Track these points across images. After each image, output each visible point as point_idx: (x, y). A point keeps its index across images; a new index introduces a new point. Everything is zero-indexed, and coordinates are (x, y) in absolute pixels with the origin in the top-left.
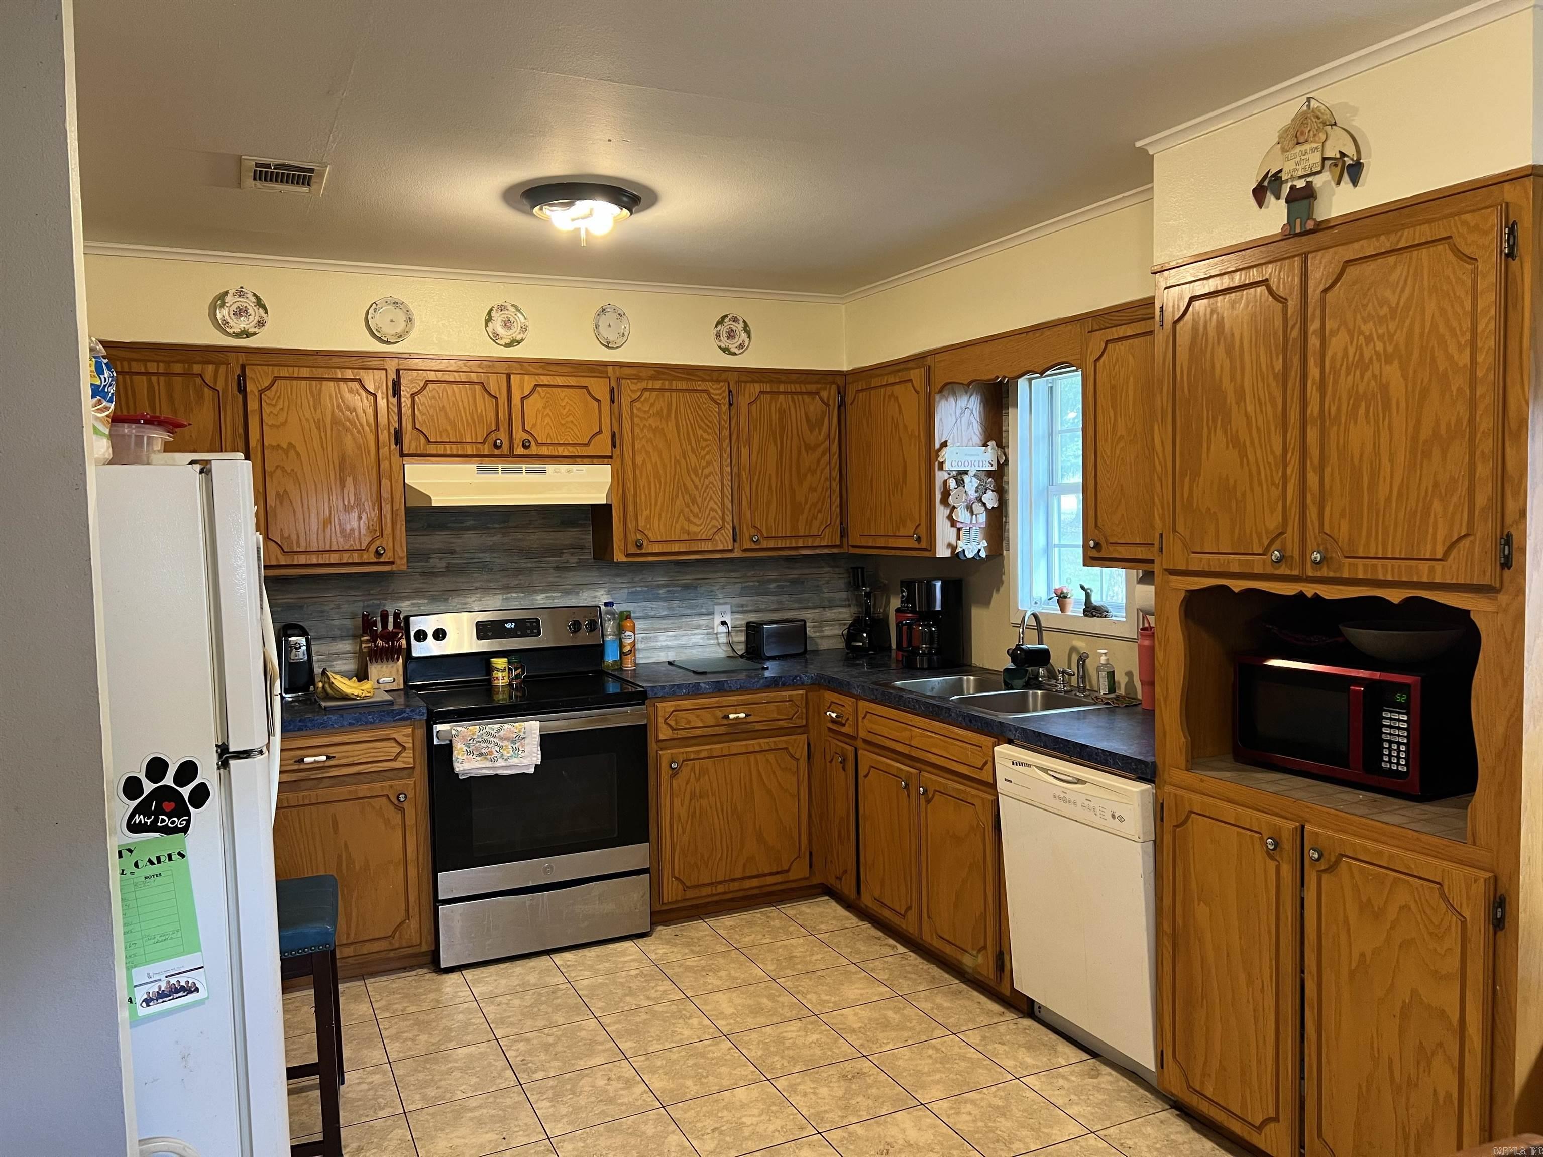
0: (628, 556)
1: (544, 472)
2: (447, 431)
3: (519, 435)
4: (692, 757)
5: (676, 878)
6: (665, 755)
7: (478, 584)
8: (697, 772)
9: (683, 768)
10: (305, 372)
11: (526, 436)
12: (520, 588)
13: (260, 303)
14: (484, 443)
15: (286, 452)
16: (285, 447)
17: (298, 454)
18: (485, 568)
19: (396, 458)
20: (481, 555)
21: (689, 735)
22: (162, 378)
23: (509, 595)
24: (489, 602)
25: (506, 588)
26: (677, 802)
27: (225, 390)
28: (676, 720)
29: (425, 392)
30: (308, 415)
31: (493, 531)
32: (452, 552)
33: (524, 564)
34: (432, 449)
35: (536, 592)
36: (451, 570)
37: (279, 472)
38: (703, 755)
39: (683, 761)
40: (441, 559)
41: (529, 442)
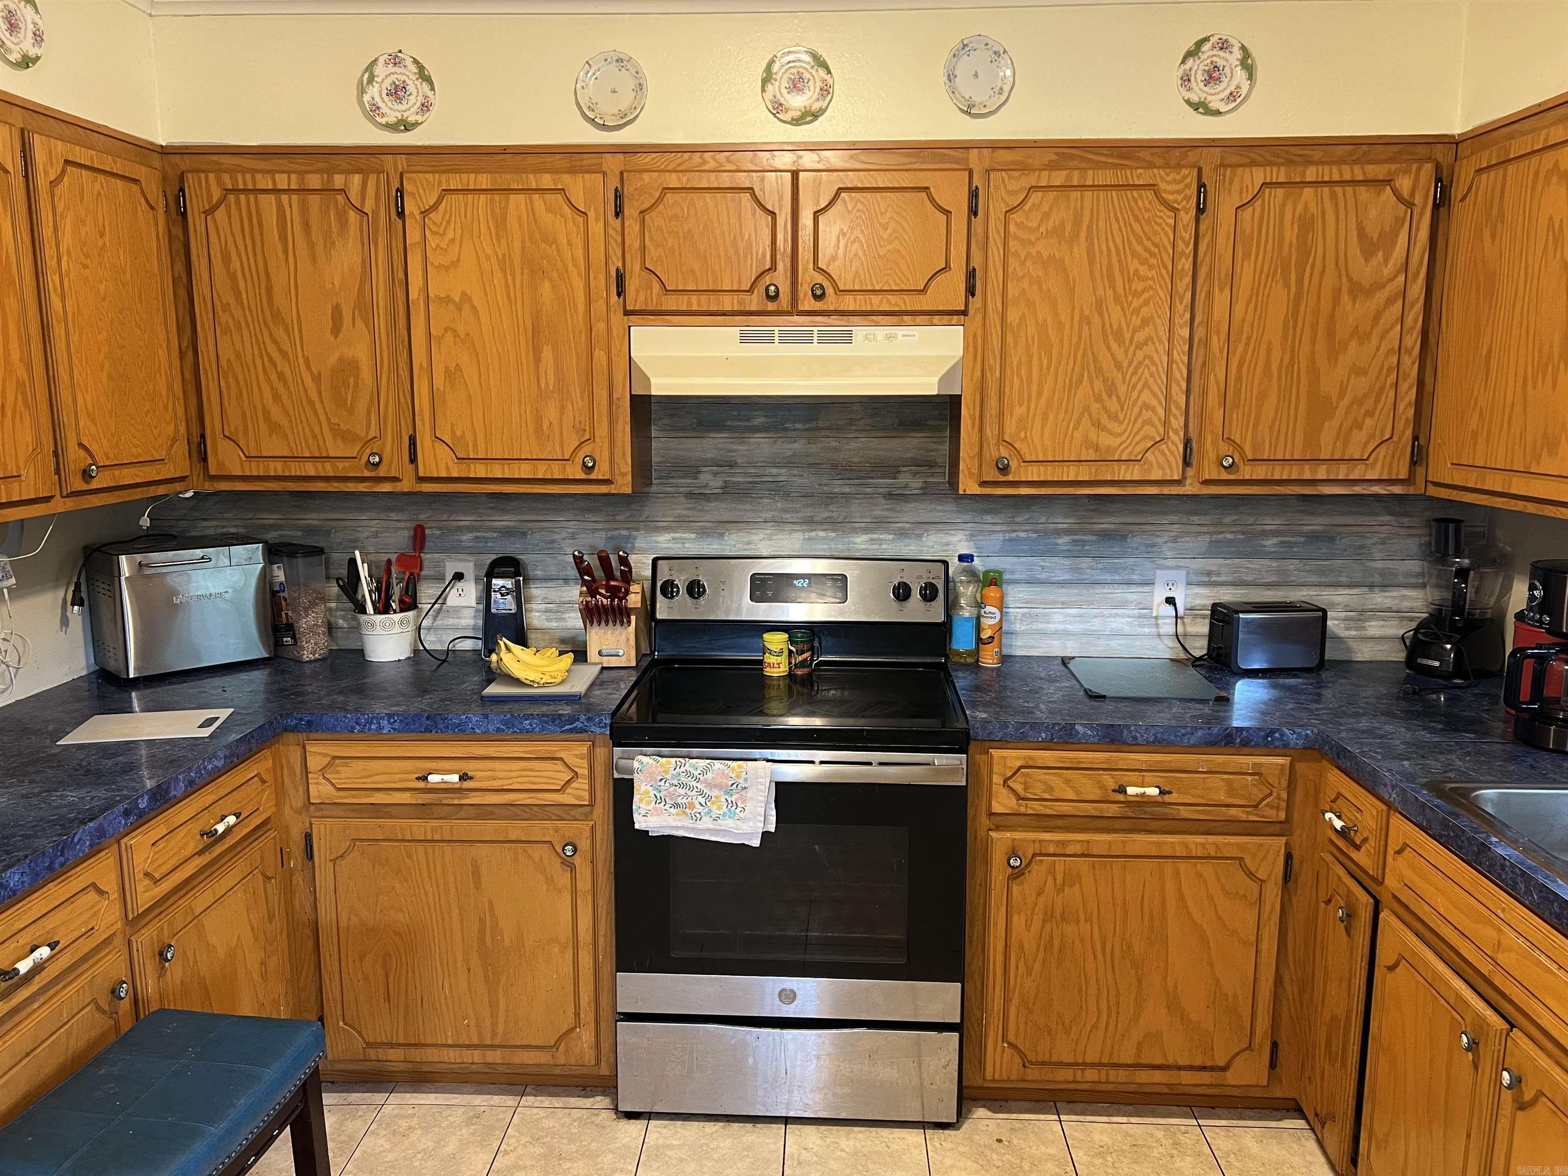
0: (983, 484)
1: (847, 338)
2: (692, 271)
3: (808, 277)
4: (1051, 851)
5: (1010, 1044)
6: (1001, 839)
7: (768, 515)
8: (1059, 878)
9: (1034, 867)
10: (484, 181)
11: (820, 279)
12: (830, 523)
13: (423, 75)
14: (750, 291)
15: (459, 308)
16: (457, 300)
17: (474, 308)
18: (779, 490)
19: (617, 318)
20: (774, 471)
21: (1049, 812)
22: (295, 197)
23: (813, 534)
24: (784, 543)
25: (810, 523)
26: (1018, 922)
27: (376, 212)
28: (1025, 783)
29: (661, 207)
30: (489, 251)
31: (795, 434)
32: (732, 465)
33: (838, 487)
34: (671, 303)
35: (854, 531)
36: (730, 492)
37: (449, 336)
38: (1070, 850)
39: (1034, 855)
40: (716, 474)
41: (822, 287)
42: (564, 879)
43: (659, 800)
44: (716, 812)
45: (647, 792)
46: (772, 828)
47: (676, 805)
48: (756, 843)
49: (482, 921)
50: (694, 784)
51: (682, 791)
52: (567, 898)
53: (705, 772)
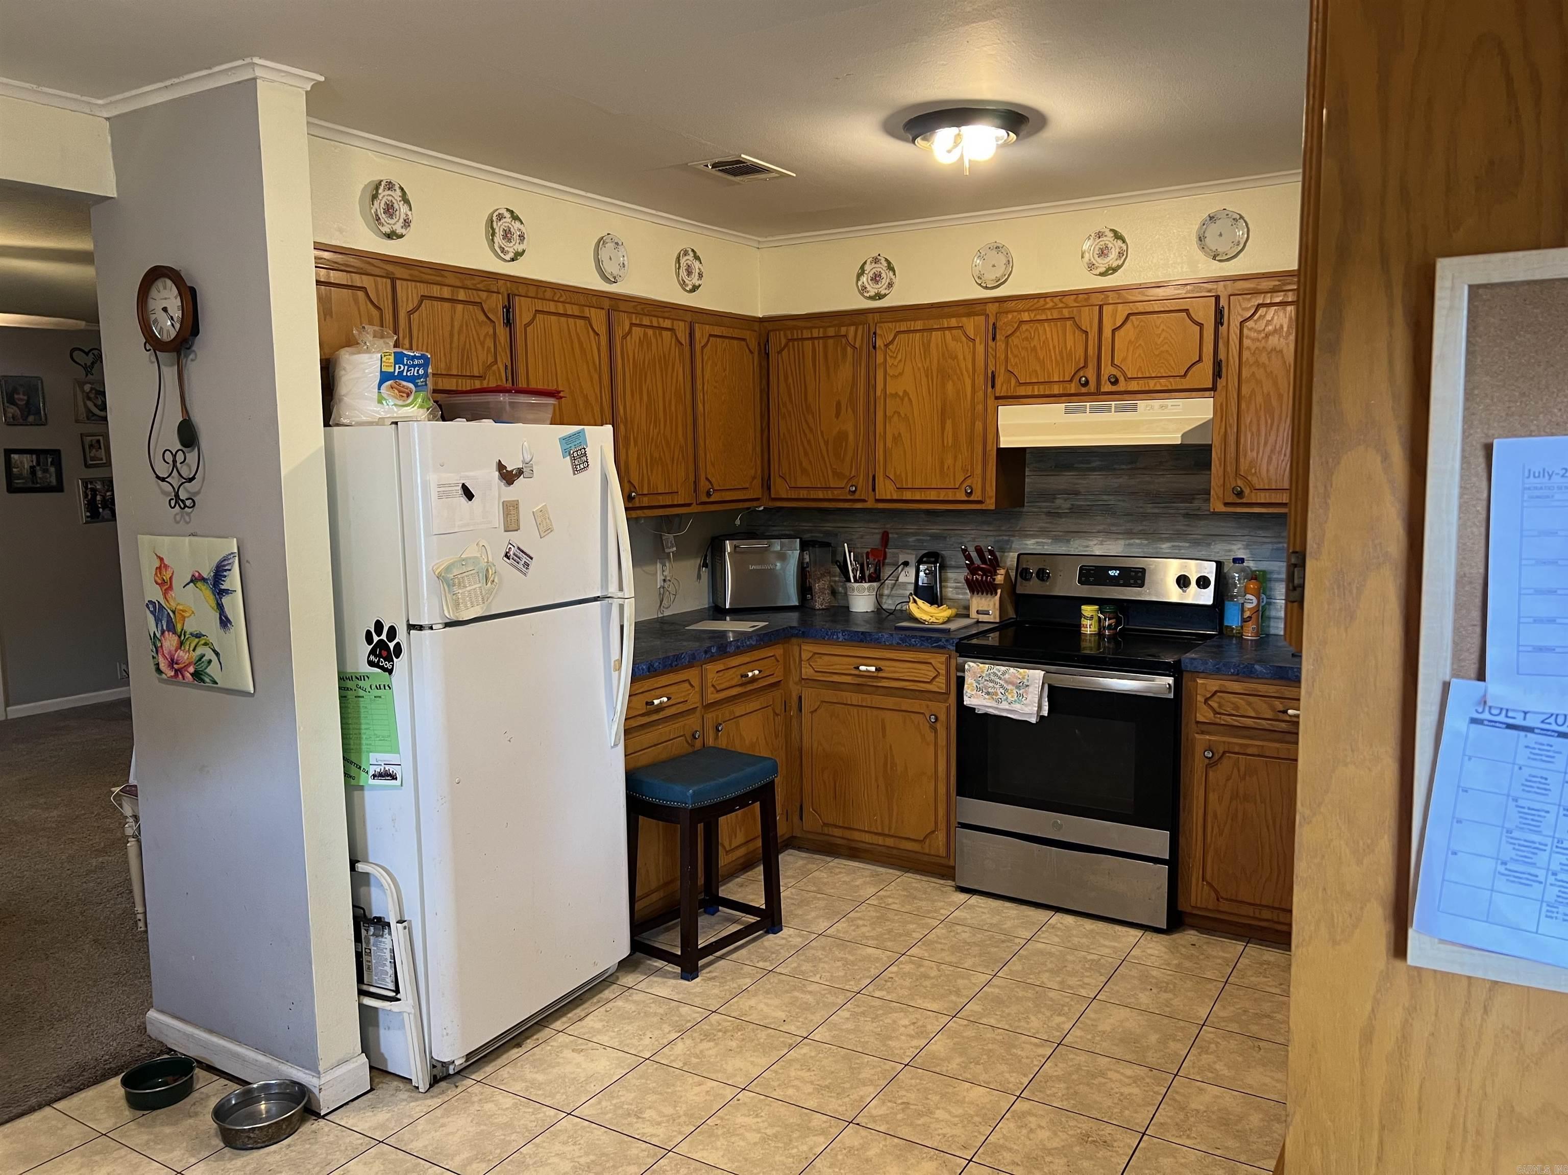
0: (1226, 504)
1: (1134, 409)
2: (1036, 371)
3: (1107, 370)
4: (1236, 750)
5: (1207, 882)
6: (1202, 739)
7: (1101, 528)
8: (1242, 769)
9: (1225, 761)
10: (919, 325)
11: (1114, 371)
12: (1143, 534)
13: (890, 268)
14: (1071, 381)
15: (902, 400)
16: (901, 394)
17: (910, 400)
18: (1108, 510)
19: (991, 402)
20: (1105, 497)
21: (1236, 724)
22: (821, 341)
23: (1132, 541)
24: (1110, 547)
25: (1130, 534)
26: (1212, 797)
27: (861, 348)
28: (1219, 703)
29: (1018, 333)
30: (920, 365)
31: (1118, 472)
32: (1077, 493)
33: (1150, 508)
34: (1022, 391)
35: (1163, 540)
36: (1077, 512)
37: (896, 416)
38: (1249, 751)
39: (1224, 753)
40: (1066, 500)
41: (1115, 376)
42: (930, 736)
43: (978, 689)
44: (1010, 699)
45: (972, 684)
46: (1045, 713)
47: (988, 693)
48: (1033, 720)
49: (886, 757)
50: (998, 680)
51: (991, 685)
52: (932, 748)
53: (1004, 674)
